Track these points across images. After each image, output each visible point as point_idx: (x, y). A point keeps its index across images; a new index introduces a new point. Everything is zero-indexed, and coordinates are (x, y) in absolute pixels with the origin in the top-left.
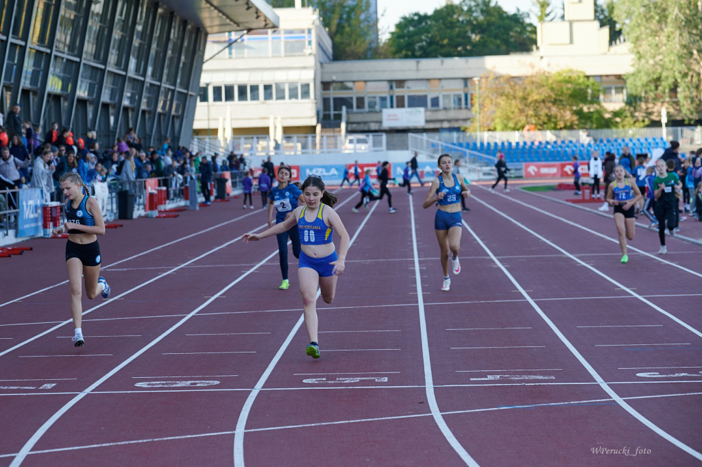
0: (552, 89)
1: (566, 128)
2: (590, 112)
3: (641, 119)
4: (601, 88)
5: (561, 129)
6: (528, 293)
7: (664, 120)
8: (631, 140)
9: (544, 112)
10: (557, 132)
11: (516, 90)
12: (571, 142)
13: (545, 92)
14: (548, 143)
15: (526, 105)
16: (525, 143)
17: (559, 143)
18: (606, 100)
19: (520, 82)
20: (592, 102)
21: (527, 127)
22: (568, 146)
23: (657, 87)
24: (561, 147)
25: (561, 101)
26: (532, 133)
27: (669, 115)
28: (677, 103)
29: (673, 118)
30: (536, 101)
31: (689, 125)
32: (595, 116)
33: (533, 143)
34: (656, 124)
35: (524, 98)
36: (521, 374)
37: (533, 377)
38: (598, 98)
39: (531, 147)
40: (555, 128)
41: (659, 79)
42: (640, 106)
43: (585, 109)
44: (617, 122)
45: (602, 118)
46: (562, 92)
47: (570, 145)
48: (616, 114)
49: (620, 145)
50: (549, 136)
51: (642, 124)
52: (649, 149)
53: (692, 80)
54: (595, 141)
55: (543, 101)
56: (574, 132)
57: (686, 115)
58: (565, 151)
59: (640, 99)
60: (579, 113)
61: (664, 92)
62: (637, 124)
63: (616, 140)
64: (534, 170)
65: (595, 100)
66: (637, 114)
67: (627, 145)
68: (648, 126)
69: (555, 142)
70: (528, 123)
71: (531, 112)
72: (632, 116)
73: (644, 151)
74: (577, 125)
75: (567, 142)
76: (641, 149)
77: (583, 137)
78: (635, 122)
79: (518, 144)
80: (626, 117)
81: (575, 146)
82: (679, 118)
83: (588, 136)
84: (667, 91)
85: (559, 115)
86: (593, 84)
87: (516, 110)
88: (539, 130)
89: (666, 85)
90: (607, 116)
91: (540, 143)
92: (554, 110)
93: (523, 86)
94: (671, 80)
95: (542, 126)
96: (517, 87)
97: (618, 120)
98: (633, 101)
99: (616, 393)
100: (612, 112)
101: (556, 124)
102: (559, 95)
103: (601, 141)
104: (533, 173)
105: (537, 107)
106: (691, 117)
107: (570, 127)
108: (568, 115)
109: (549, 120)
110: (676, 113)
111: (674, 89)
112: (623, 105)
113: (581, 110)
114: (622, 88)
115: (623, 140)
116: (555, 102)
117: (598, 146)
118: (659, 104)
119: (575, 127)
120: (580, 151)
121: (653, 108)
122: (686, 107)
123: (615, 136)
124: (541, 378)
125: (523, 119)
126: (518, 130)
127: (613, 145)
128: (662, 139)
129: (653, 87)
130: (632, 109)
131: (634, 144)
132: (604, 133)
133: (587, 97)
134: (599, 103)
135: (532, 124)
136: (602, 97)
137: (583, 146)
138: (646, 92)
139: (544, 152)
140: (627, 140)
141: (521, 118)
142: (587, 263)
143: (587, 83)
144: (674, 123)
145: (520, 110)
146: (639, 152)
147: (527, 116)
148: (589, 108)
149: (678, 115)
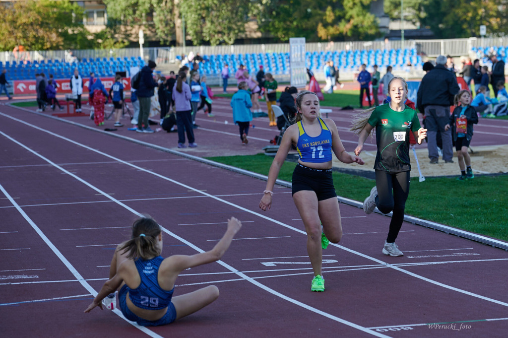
0: (39, 13)
1: (52, 48)
2: (74, 34)
3: (120, 40)
4: (84, 12)
5: (47, 49)
6: (15, 200)
7: (141, 41)
8: (111, 59)
9: (31, 34)
10: (43, 52)
11: (6, 14)
12: (57, 61)
13: (33, 16)
14: (35, 62)
15: (15, 28)
16: (15, 63)
17: (46, 62)
18: (89, 23)
19: (9, 7)
20: (76, 25)
21: (16, 48)
22: (54, 65)
23: (134, 12)
24: (47, 66)
25: (47, 24)
26: (21, 53)
27: (145, 36)
28: (153, 26)
29: (150, 39)
30: (25, 23)
31: (165, 45)
32: (79, 37)
33: (22, 62)
34: (135, 45)
35: (13, 22)
36: (7, 274)
37: (18, 277)
38: (82, 21)
39: (20, 66)
40: (42, 49)
41: (136, 4)
42: (119, 28)
43: (70, 31)
44: (98, 43)
45: (86, 39)
46: (49, 16)
47: (56, 64)
48: (98, 36)
49: (102, 64)
50: (37, 56)
51: (122, 45)
52: (128, 68)
53: (166, 5)
54: (79, 60)
55: (32, 24)
56: (59, 52)
57: (161, 37)
58: (52, 70)
59: (120, 22)
60: (65, 35)
61: (141, 16)
62: (117, 45)
63: (98, 60)
64: (23, 88)
65: (79, 23)
66: (116, 36)
67: (108, 63)
68: (127, 47)
69: (43, 62)
70: (17, 45)
71: (20, 34)
72: (113, 37)
73: (124, 69)
74: (63, 46)
75: (53, 61)
76: (121, 68)
77: (69, 57)
78: (115, 43)
79: (8, 63)
80: (107, 38)
81: (61, 65)
82: (154, 39)
83: (73, 55)
84: (144, 15)
85: (46, 37)
86: (77, 9)
87: (6, 33)
88: (28, 50)
89: (142, 9)
90: (90, 37)
91: (29, 62)
92: (41, 32)
93: (12, 10)
94: (147, 6)
95: (30, 47)
96: (7, 11)
97: (100, 41)
98: (113, 24)
99: (94, 289)
100: (95, 34)
101: (43, 44)
102: (46, 19)
103: (85, 60)
104: (22, 90)
105: (26, 30)
106: (166, 38)
107: (56, 48)
108: (54, 37)
109: (37, 42)
110: (152, 35)
111: (150, 14)
112: (104, 27)
113: (66, 32)
114: (103, 12)
115: (105, 60)
116: (42, 25)
117: (82, 65)
118: (137, 27)
119: (61, 47)
120: (66, 69)
121: (131, 30)
122: (160, 30)
123: (97, 56)
124: (26, 277)
125: (12, 40)
126: (8, 50)
127: (95, 64)
128: (139, 58)
129: (131, 12)
130: (112, 31)
131: (115, 63)
132: (87, 54)
133: (71, 20)
134: (82, 26)
135: (21, 45)
136: (85, 20)
137: (68, 64)
138: (125, 16)
139: (33, 71)
140: (108, 60)
141: (10, 40)
142: (70, 172)
143: (71, 7)
144: (151, 44)
145: (9, 32)
146: (119, 70)
147: (16, 38)
148: (73, 31)
149: (154, 36)
